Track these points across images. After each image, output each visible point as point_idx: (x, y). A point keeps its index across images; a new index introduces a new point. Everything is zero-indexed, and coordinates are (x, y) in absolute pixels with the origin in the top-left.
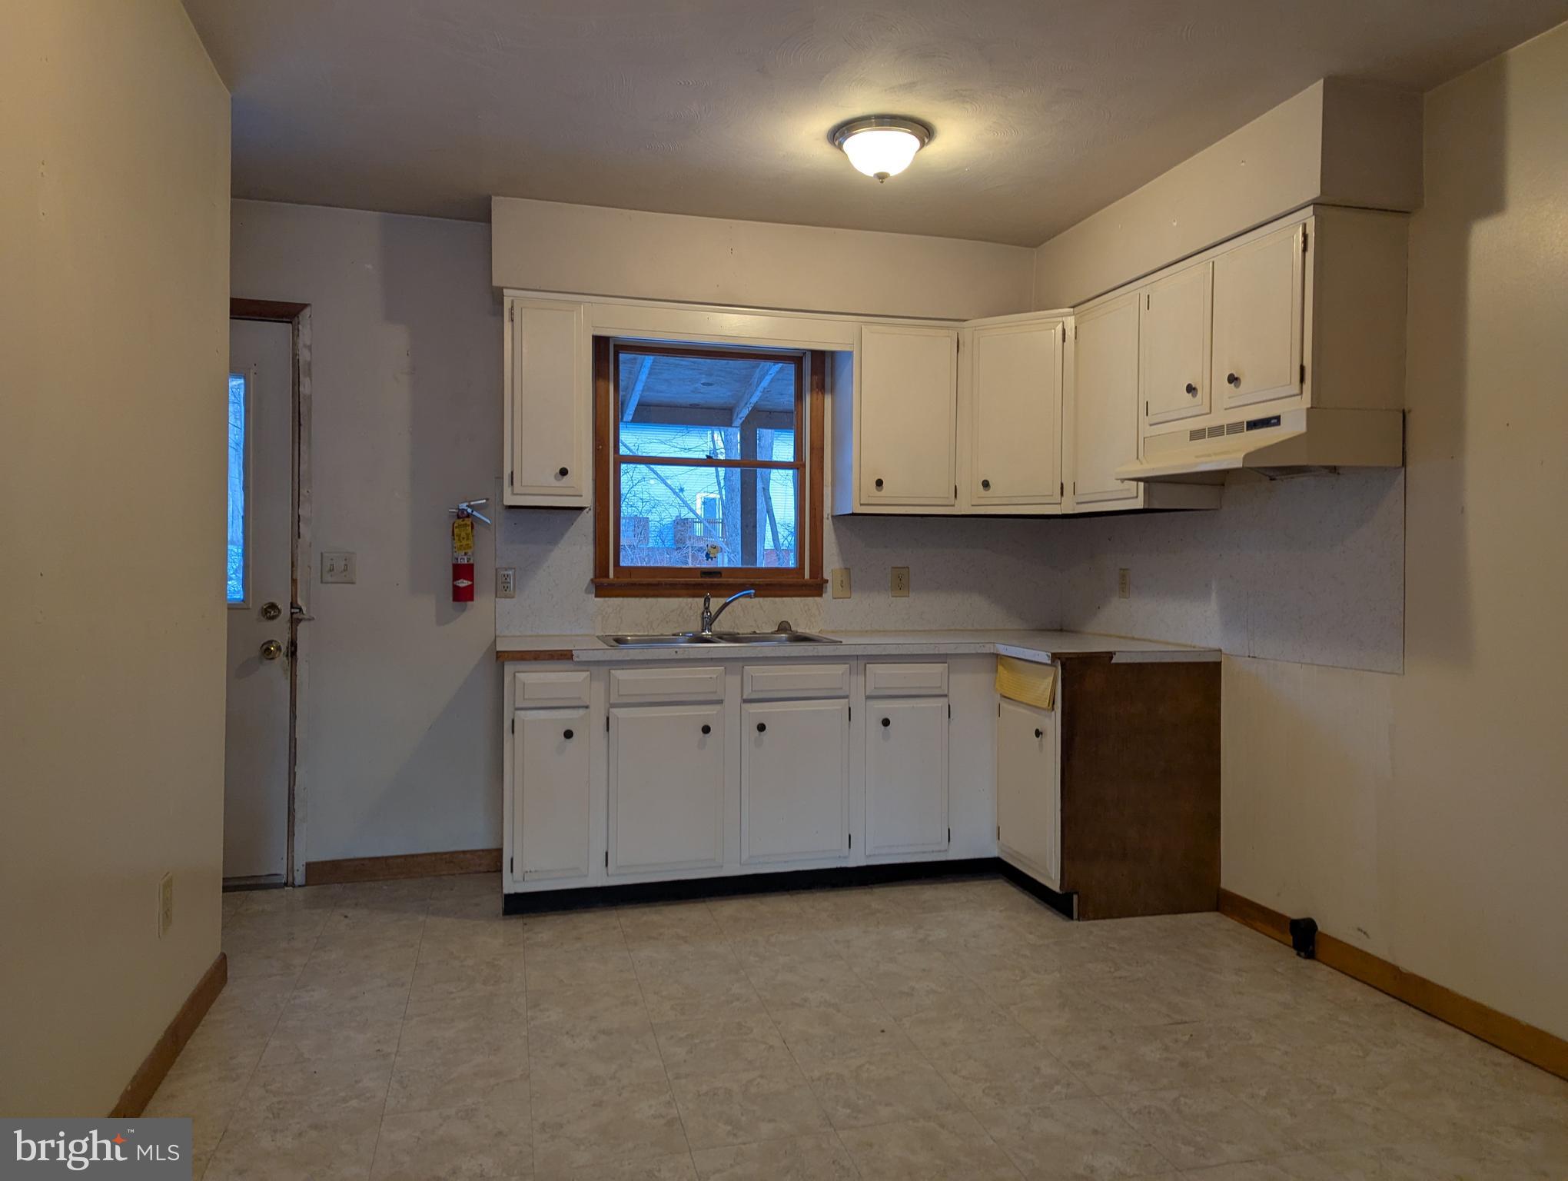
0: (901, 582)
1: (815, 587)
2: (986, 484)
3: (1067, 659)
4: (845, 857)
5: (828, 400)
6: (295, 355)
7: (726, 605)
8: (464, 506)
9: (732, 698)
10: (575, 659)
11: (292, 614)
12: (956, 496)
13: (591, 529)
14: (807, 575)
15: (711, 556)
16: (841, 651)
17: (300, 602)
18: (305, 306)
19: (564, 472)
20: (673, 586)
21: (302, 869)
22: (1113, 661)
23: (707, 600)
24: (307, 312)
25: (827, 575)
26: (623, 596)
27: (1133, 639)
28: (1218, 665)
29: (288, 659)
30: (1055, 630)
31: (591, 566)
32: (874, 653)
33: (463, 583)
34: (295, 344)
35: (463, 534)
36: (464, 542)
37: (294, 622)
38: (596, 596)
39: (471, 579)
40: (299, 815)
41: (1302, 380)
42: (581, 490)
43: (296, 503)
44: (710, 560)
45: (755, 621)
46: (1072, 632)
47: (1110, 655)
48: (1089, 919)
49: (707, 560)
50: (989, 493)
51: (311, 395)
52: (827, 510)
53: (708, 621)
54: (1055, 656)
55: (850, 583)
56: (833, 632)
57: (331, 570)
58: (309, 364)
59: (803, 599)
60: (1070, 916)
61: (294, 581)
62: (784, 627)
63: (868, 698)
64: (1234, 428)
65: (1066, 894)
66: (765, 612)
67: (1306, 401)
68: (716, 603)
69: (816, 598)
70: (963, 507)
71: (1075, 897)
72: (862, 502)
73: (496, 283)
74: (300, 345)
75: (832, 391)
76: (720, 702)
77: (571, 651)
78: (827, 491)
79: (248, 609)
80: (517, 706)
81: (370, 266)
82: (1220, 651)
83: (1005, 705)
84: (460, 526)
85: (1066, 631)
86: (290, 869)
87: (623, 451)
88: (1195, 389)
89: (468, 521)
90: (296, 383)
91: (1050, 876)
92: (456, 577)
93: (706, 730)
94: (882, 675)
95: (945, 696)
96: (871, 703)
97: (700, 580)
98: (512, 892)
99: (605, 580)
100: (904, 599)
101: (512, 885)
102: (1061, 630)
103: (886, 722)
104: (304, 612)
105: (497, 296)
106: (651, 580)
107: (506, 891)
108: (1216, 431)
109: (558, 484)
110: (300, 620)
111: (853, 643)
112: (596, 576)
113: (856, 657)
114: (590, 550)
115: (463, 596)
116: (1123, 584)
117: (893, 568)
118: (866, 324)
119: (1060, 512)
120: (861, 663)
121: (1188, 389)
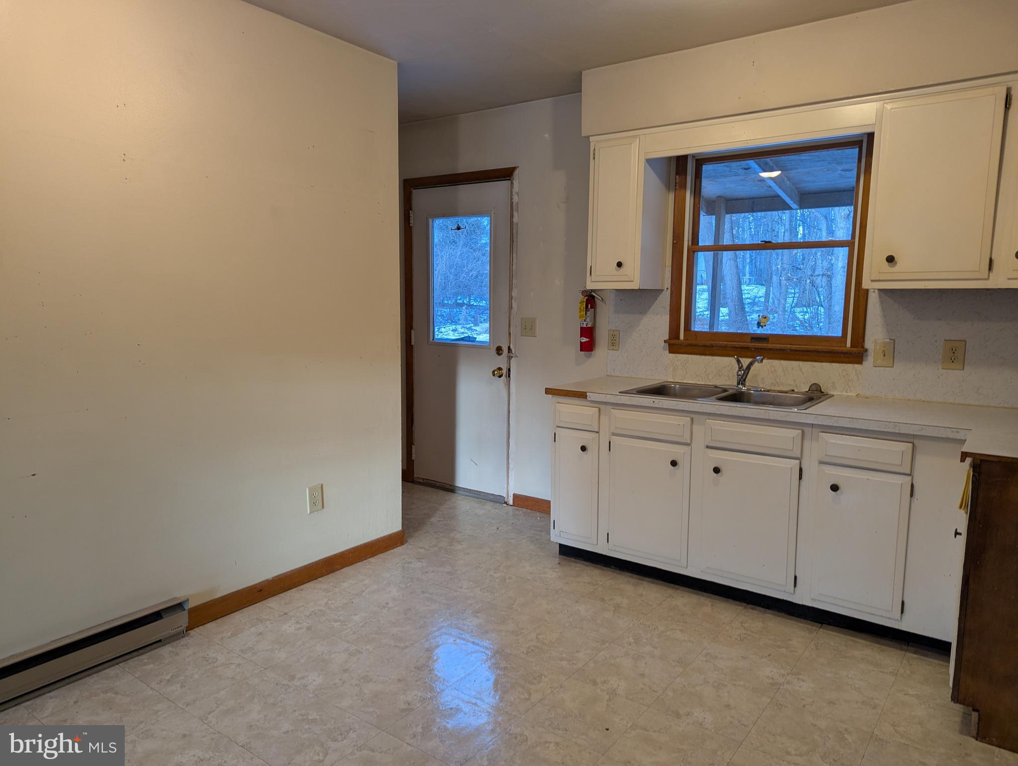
0: (954, 355)
1: (856, 355)
6: (512, 199)
10: (588, 399)
11: (508, 352)
12: (990, 269)
13: (669, 304)
14: (849, 344)
15: (761, 324)
16: (792, 417)
17: (512, 346)
18: (516, 168)
19: (620, 265)
20: (724, 347)
21: (512, 497)
24: (517, 172)
25: (869, 344)
29: (507, 379)
31: (668, 330)
32: (825, 423)
33: (584, 340)
34: (511, 192)
35: (582, 308)
36: (582, 313)
37: (510, 358)
38: (670, 352)
39: (593, 337)
40: (511, 466)
43: (511, 289)
44: (760, 327)
45: (794, 380)
48: (990, 744)
49: (758, 328)
51: (518, 223)
57: (527, 328)
58: (517, 204)
59: (841, 365)
61: (510, 334)
66: (803, 373)
69: (856, 366)
70: (999, 281)
71: (975, 714)
72: (872, 278)
73: (584, 133)
74: (514, 193)
77: (586, 392)
79: (490, 349)
80: (557, 424)
81: (547, 136)
84: (581, 302)
89: (588, 298)
90: (512, 216)
92: (583, 336)
93: (674, 463)
96: (823, 468)
97: (750, 343)
99: (676, 341)
100: (957, 372)
103: (835, 488)
104: (513, 352)
105: (586, 143)
109: (617, 273)
110: (512, 357)
112: (670, 338)
113: (812, 425)
114: (666, 318)
115: (588, 347)
117: (946, 340)
120: (814, 430)
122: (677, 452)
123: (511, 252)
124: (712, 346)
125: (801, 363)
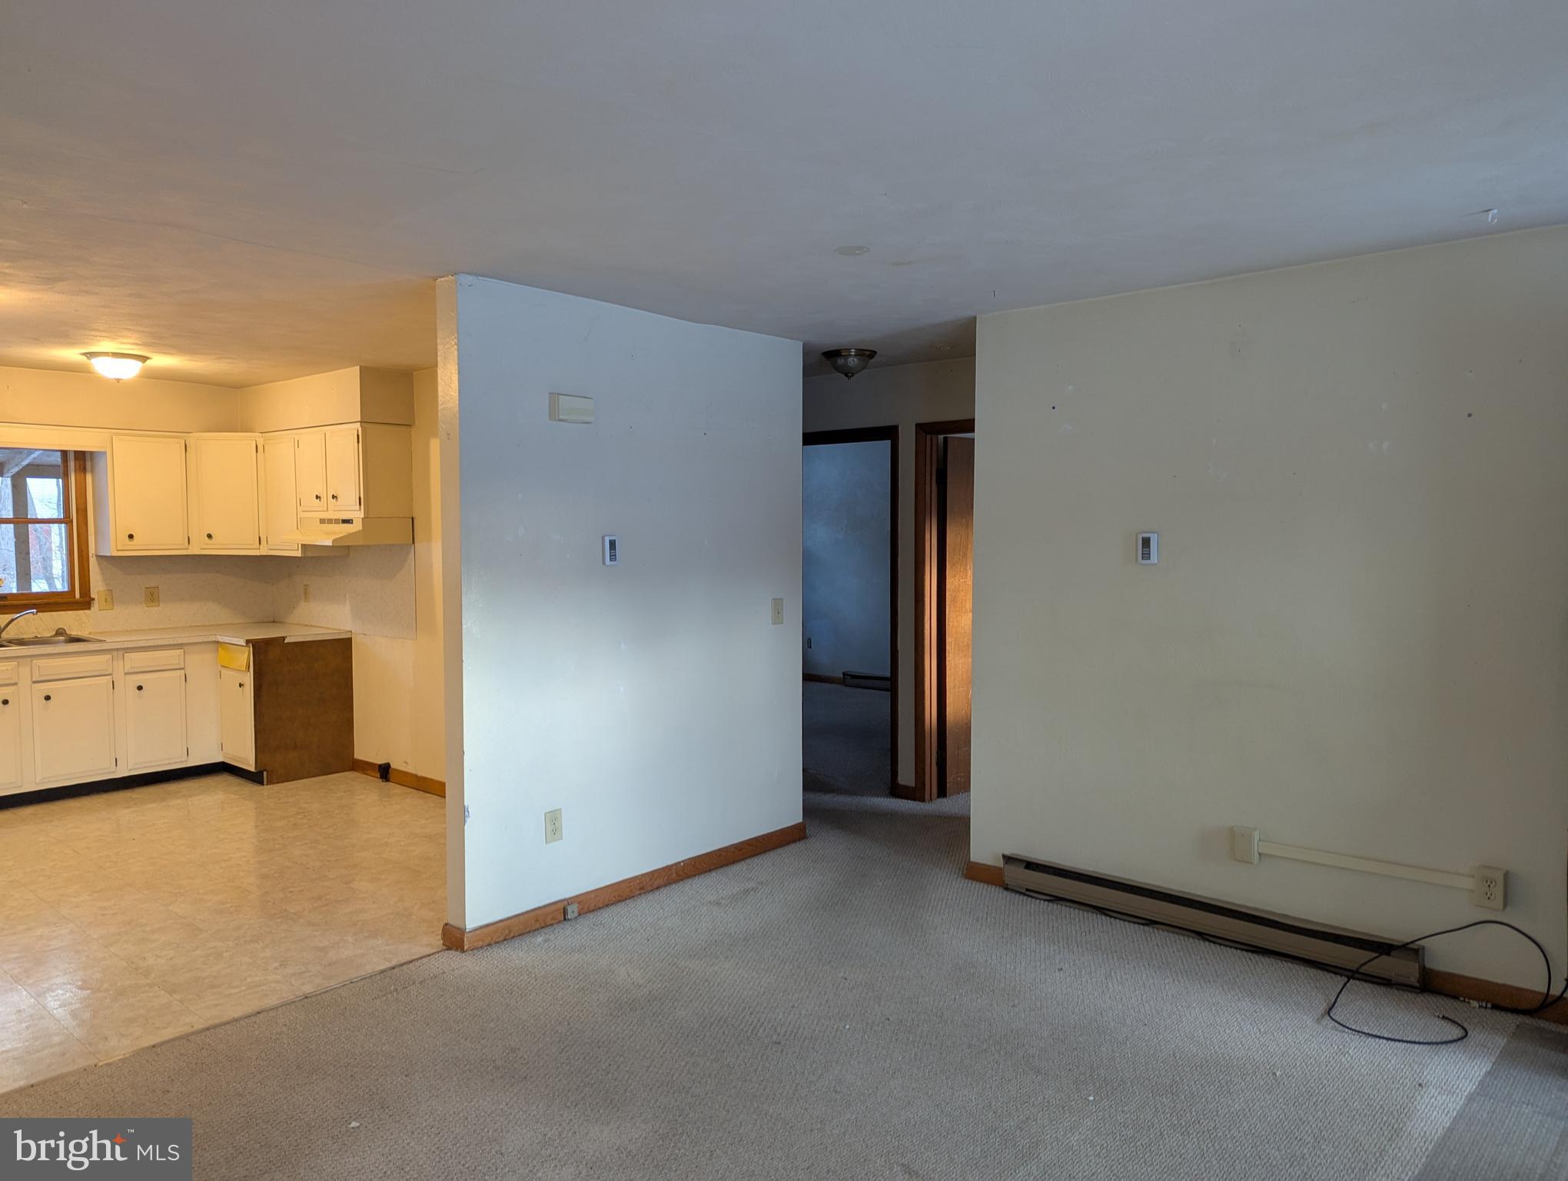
0: (152, 597)
1: (85, 603)
2: (210, 536)
3: (256, 642)
4: (114, 772)
9: (24, 681)
12: (189, 543)
14: (78, 596)
16: (105, 646)
22: (286, 641)
25: (92, 595)
27: (312, 626)
28: (350, 640)
30: (269, 622)
32: (128, 646)
41: (360, 504)
45: (37, 629)
46: (280, 622)
47: (284, 638)
48: (274, 783)
50: (213, 541)
52: (93, 551)
53: (1, 632)
54: (248, 642)
55: (111, 599)
56: (100, 633)
59: (75, 612)
60: (262, 784)
62: (60, 633)
63: (126, 674)
64: (337, 521)
65: (259, 772)
66: (44, 622)
67: (362, 515)
69: (86, 611)
70: (195, 550)
71: (265, 773)
72: (118, 549)
76: (15, 684)
78: (91, 539)
82: (351, 632)
83: (224, 672)
85: (277, 622)
88: (320, 497)
91: (250, 765)
93: (6, 702)
94: (135, 660)
95: (182, 669)
96: (128, 677)
100: (156, 608)
102: (274, 622)
108: (330, 521)
111: (112, 642)
116: (306, 594)
117: (146, 588)
118: (116, 434)
119: (259, 554)
120: (120, 653)
121: (317, 497)
122: (6, 692)
125: (42, 614)
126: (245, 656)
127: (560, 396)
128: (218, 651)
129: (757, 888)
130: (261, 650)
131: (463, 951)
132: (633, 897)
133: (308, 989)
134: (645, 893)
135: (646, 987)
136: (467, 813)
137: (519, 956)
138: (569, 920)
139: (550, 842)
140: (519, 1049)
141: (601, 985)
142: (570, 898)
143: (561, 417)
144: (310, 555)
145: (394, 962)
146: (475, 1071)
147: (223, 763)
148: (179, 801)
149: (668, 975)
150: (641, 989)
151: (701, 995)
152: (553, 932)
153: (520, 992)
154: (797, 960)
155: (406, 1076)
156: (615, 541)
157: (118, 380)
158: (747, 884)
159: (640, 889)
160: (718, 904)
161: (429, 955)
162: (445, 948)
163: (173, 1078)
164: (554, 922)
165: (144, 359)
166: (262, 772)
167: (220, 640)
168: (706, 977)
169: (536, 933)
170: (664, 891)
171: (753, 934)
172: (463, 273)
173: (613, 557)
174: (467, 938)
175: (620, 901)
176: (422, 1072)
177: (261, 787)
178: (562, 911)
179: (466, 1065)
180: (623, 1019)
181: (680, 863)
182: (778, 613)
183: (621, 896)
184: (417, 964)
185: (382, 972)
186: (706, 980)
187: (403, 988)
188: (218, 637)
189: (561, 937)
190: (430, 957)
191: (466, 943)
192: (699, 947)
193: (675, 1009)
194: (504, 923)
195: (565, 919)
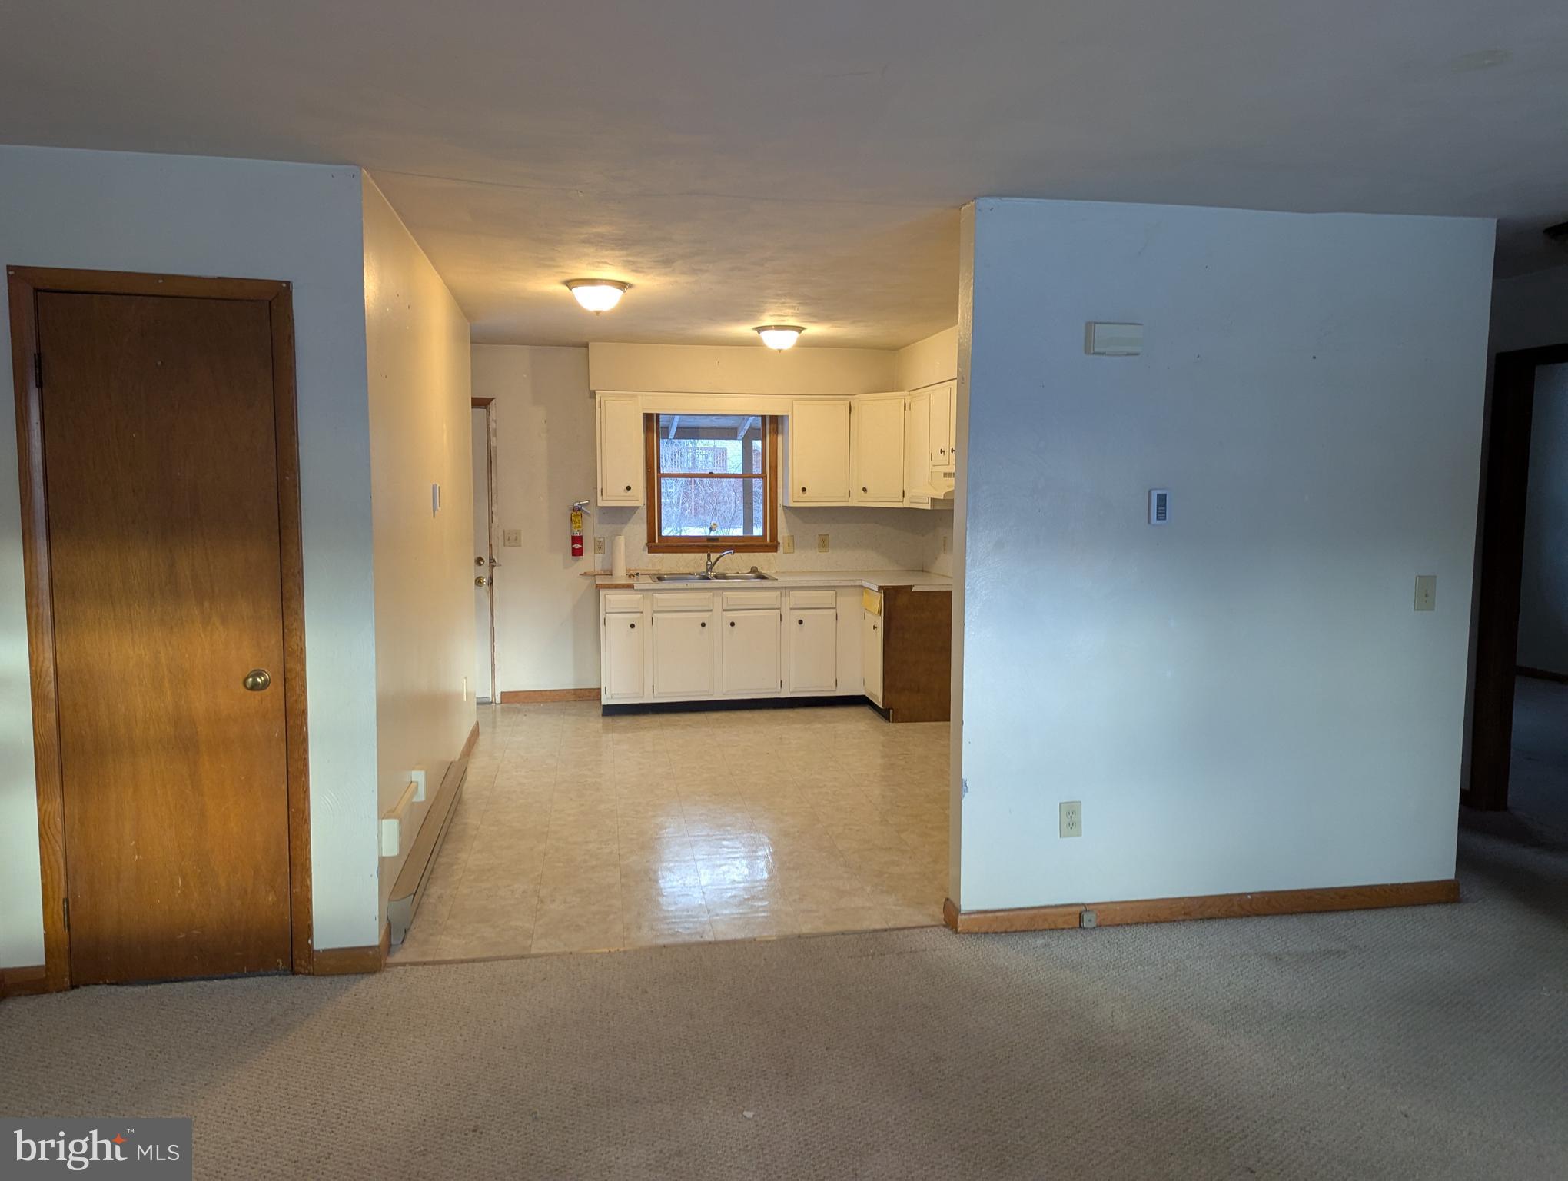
0: (824, 543)
1: (773, 547)
2: (865, 490)
3: (887, 589)
4: (779, 693)
5: (780, 438)
6: (488, 426)
7: (721, 556)
8: (577, 504)
9: (718, 609)
10: (635, 588)
11: (490, 563)
12: (849, 496)
13: (645, 515)
14: (768, 540)
16: (778, 584)
17: (494, 557)
18: (492, 399)
19: (629, 488)
20: (690, 546)
21: (499, 695)
22: (914, 590)
23: (709, 555)
24: (493, 402)
25: (780, 540)
26: (664, 553)
27: (943, 576)
29: (489, 586)
30: (919, 571)
31: (646, 536)
32: (794, 585)
33: (577, 546)
34: (488, 419)
35: (577, 520)
36: (578, 525)
37: (492, 566)
38: (649, 552)
39: (581, 544)
40: (497, 667)
42: (639, 498)
43: (490, 505)
44: (712, 531)
45: (738, 566)
47: (911, 587)
48: (899, 722)
50: (868, 494)
52: (780, 502)
53: (710, 567)
54: (880, 588)
55: (793, 544)
56: (777, 573)
57: (509, 539)
58: (495, 430)
59: (765, 554)
60: (889, 720)
61: (490, 545)
62: (754, 570)
63: (791, 609)
65: (886, 709)
66: (743, 561)
68: (714, 556)
69: (773, 554)
70: (854, 502)
71: (891, 711)
72: (796, 500)
73: (591, 388)
74: (491, 419)
75: (782, 433)
76: (711, 611)
77: (633, 584)
78: (780, 491)
80: (607, 611)
81: (524, 376)
83: (867, 614)
84: (575, 516)
86: (494, 695)
87: (664, 471)
89: (579, 513)
90: (489, 440)
91: (880, 701)
92: (573, 543)
93: (703, 625)
94: (798, 597)
95: (834, 608)
96: (792, 611)
97: (706, 543)
98: (606, 704)
99: (653, 544)
100: (824, 553)
101: (605, 701)
103: (801, 622)
104: (496, 562)
105: (593, 394)
106: (679, 544)
107: (603, 703)
108: (950, 475)
109: (626, 494)
110: (494, 566)
111: (783, 580)
112: (648, 542)
113: (785, 588)
114: (644, 527)
115: (577, 553)
116: (944, 545)
117: (820, 535)
118: (797, 400)
119: (902, 507)
120: (787, 591)
121: (942, 451)
122: (704, 617)
123: (490, 471)
124: (682, 546)
125: (741, 554)
126: (877, 601)
127: (1097, 325)
128: (863, 595)
129: (1345, 953)
130: (890, 594)
131: (956, 932)
132: (1175, 921)
133: (806, 929)
134: (1191, 920)
135: (1123, 1036)
136: (964, 787)
137: (1005, 954)
138: (1084, 928)
139: (1065, 836)
140: (945, 1060)
141: (1073, 1017)
142: (1089, 904)
143: (1096, 350)
144: (938, 508)
145: (891, 924)
146: (889, 1068)
147: (864, 696)
148: (819, 726)
149: (1160, 1030)
150: (1117, 1036)
151: (1186, 1069)
152: (1059, 937)
153: (984, 996)
154: (1346, 1066)
155: (827, 1049)
156: (1165, 495)
157: (780, 350)
158: (1333, 944)
159: (1185, 914)
160: (1278, 959)
161: (923, 927)
162: (944, 923)
163: (657, 981)
164: (1066, 926)
165: (800, 329)
166: (889, 709)
167: (864, 585)
168: (1207, 1049)
169: (1041, 933)
170: (1216, 925)
171: (1304, 1011)
172: (983, 196)
173: (1162, 515)
174: (961, 920)
175: (1156, 922)
176: (842, 1050)
177: (887, 724)
178: (1078, 915)
179: (885, 1058)
180: (1075, 1066)
181: (1246, 894)
182: (1426, 596)
183: (1158, 917)
184: (907, 932)
185: (875, 931)
186: (1204, 1054)
187: (881, 954)
188: (863, 582)
189: (1069, 946)
190: (922, 930)
191: (959, 924)
192: (1221, 1008)
193: (1144, 1076)
194: (1006, 913)
195: (1080, 926)
